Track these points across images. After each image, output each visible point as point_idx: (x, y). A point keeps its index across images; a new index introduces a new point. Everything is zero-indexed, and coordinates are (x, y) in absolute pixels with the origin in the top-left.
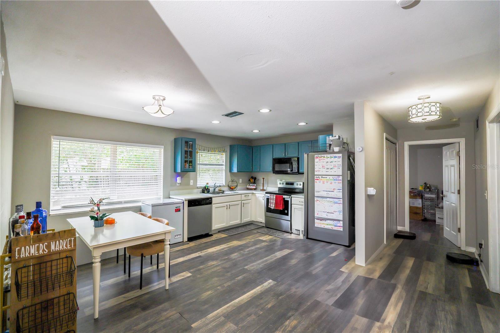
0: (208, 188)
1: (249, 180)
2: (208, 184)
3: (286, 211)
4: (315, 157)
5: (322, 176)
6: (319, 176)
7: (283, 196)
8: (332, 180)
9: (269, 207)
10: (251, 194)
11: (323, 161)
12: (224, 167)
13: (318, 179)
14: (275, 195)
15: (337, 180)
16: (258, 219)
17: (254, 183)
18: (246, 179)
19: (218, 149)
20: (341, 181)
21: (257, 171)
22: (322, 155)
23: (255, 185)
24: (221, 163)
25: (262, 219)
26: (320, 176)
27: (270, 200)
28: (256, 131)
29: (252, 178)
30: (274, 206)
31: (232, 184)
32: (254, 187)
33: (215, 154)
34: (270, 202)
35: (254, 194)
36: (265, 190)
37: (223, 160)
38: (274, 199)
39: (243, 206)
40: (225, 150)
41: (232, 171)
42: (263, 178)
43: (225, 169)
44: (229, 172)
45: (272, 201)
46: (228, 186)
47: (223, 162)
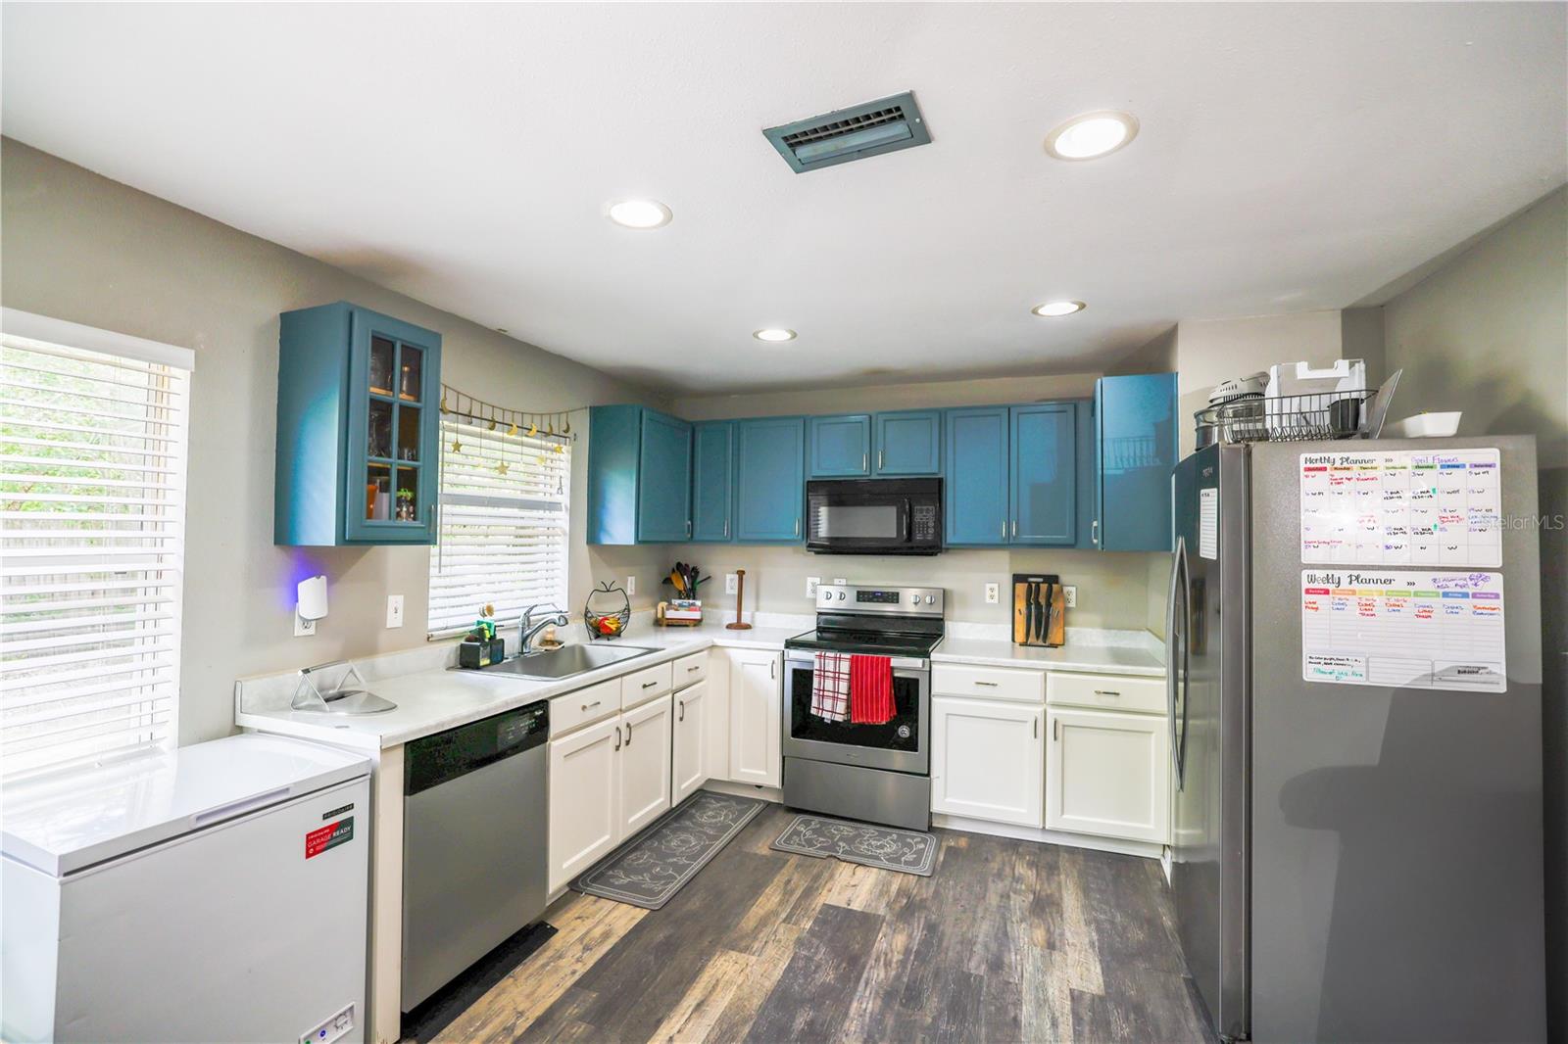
0: (492, 638)
1: (667, 581)
2: (490, 610)
3: (904, 731)
4: (1303, 465)
5: (1355, 573)
6: (1337, 573)
7: (889, 660)
8: (1426, 594)
9: (813, 711)
10: (705, 652)
11: (1364, 486)
12: (562, 519)
13: (1327, 592)
14: (848, 656)
15: (1465, 595)
16: (743, 770)
17: (691, 593)
18: (653, 576)
19: (537, 419)
20: (1500, 603)
21: (720, 538)
22: (1353, 456)
23: (698, 603)
24: (548, 499)
25: (763, 773)
26: (1344, 575)
27: (816, 680)
28: (775, 335)
29: (681, 569)
30: (841, 707)
31: (597, 602)
32: (696, 615)
33: (522, 444)
34: (814, 691)
35: (715, 650)
36: (748, 627)
37: (557, 480)
38: (841, 676)
39: (681, 719)
40: (567, 431)
41: (606, 541)
42: (743, 572)
43: (568, 532)
44: (587, 543)
45: (829, 684)
46: (586, 615)
47: (558, 493)
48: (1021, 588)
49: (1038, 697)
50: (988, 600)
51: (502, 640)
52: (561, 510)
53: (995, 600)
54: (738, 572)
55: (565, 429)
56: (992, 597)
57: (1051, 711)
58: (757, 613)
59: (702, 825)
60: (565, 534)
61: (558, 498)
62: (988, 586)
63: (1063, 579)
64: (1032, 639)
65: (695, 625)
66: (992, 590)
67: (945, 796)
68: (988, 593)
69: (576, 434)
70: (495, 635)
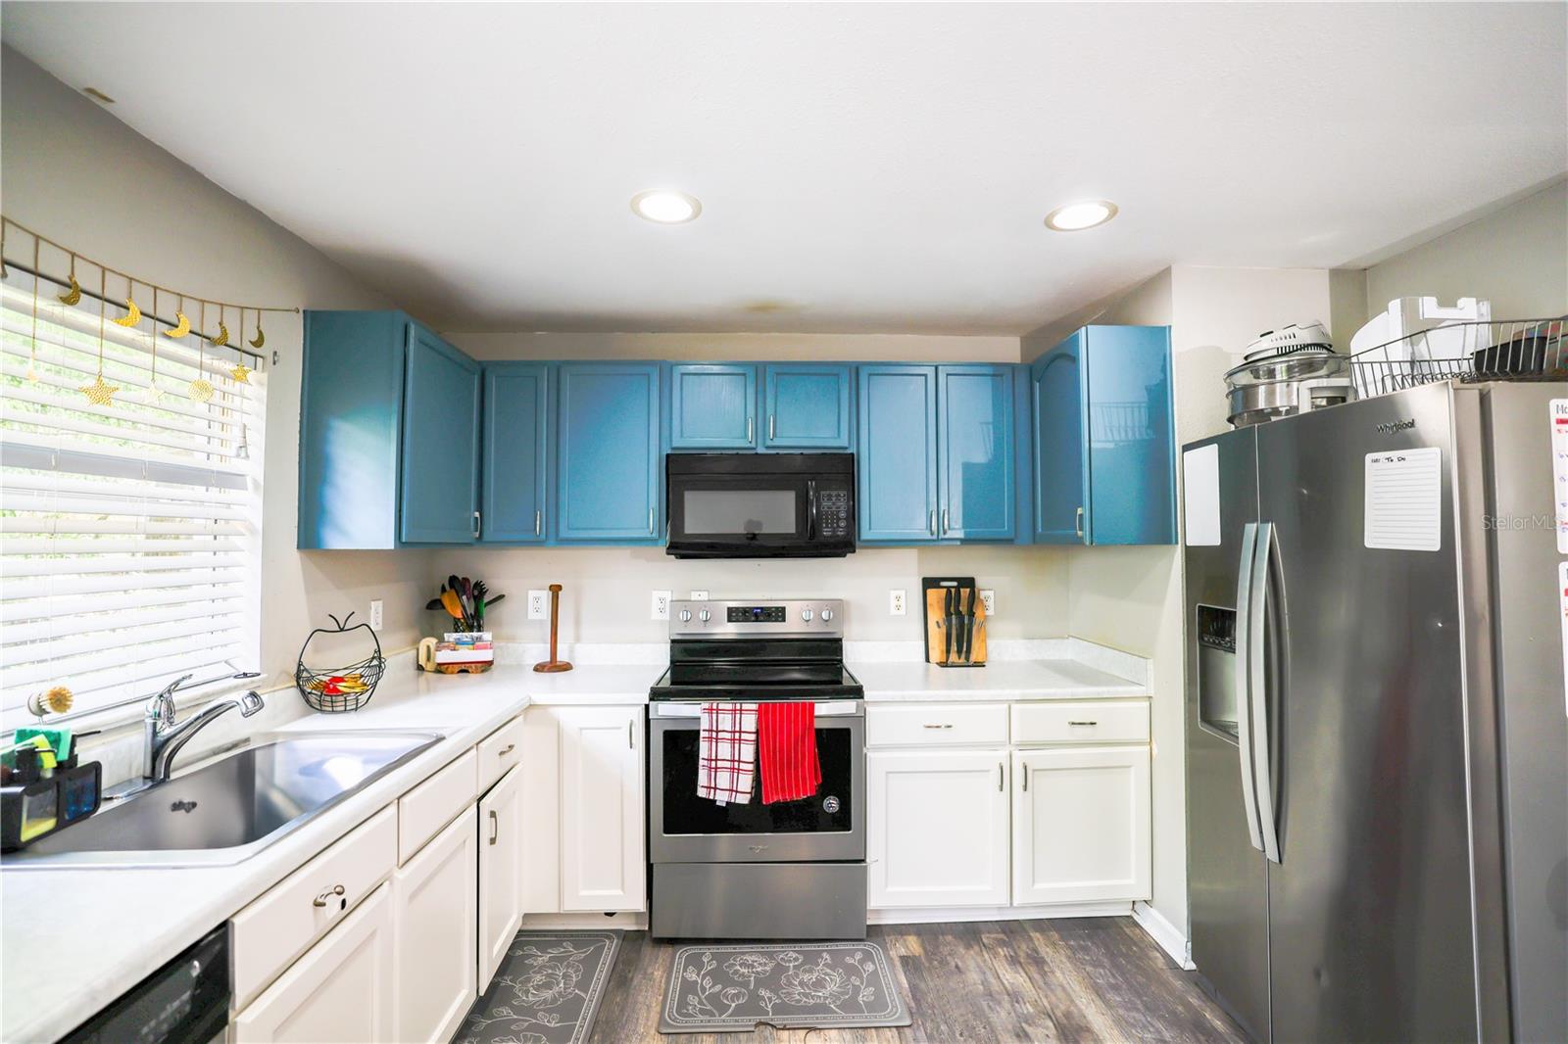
1: (435, 605)
3: (832, 804)
4: (1553, 415)
7: (812, 706)
9: (702, 793)
10: (520, 719)
14: (753, 705)
16: (584, 893)
17: (474, 622)
19: (192, 307)
21: (529, 537)
23: (487, 636)
24: (215, 464)
25: (616, 891)
27: (704, 745)
29: (457, 584)
30: (746, 782)
31: (316, 650)
32: (485, 655)
33: (154, 350)
34: (701, 762)
35: (535, 712)
36: (566, 667)
37: (237, 432)
38: (744, 736)
39: (493, 841)
40: (259, 343)
41: (334, 541)
42: (559, 587)
43: (259, 526)
44: (298, 548)
45: (725, 750)
46: (298, 677)
47: (238, 456)
48: (934, 595)
49: (1004, 738)
50: (894, 611)
51: (95, 768)
52: (245, 488)
53: (902, 612)
54: (551, 587)
55: (255, 338)
56: (898, 608)
57: (1017, 754)
58: (578, 645)
59: (530, 1011)
60: (252, 531)
61: (236, 465)
62: (894, 594)
63: (979, 583)
64: (954, 657)
65: (483, 671)
66: (898, 598)
67: (886, 886)
68: (894, 602)
69: (275, 353)
70: (73, 757)
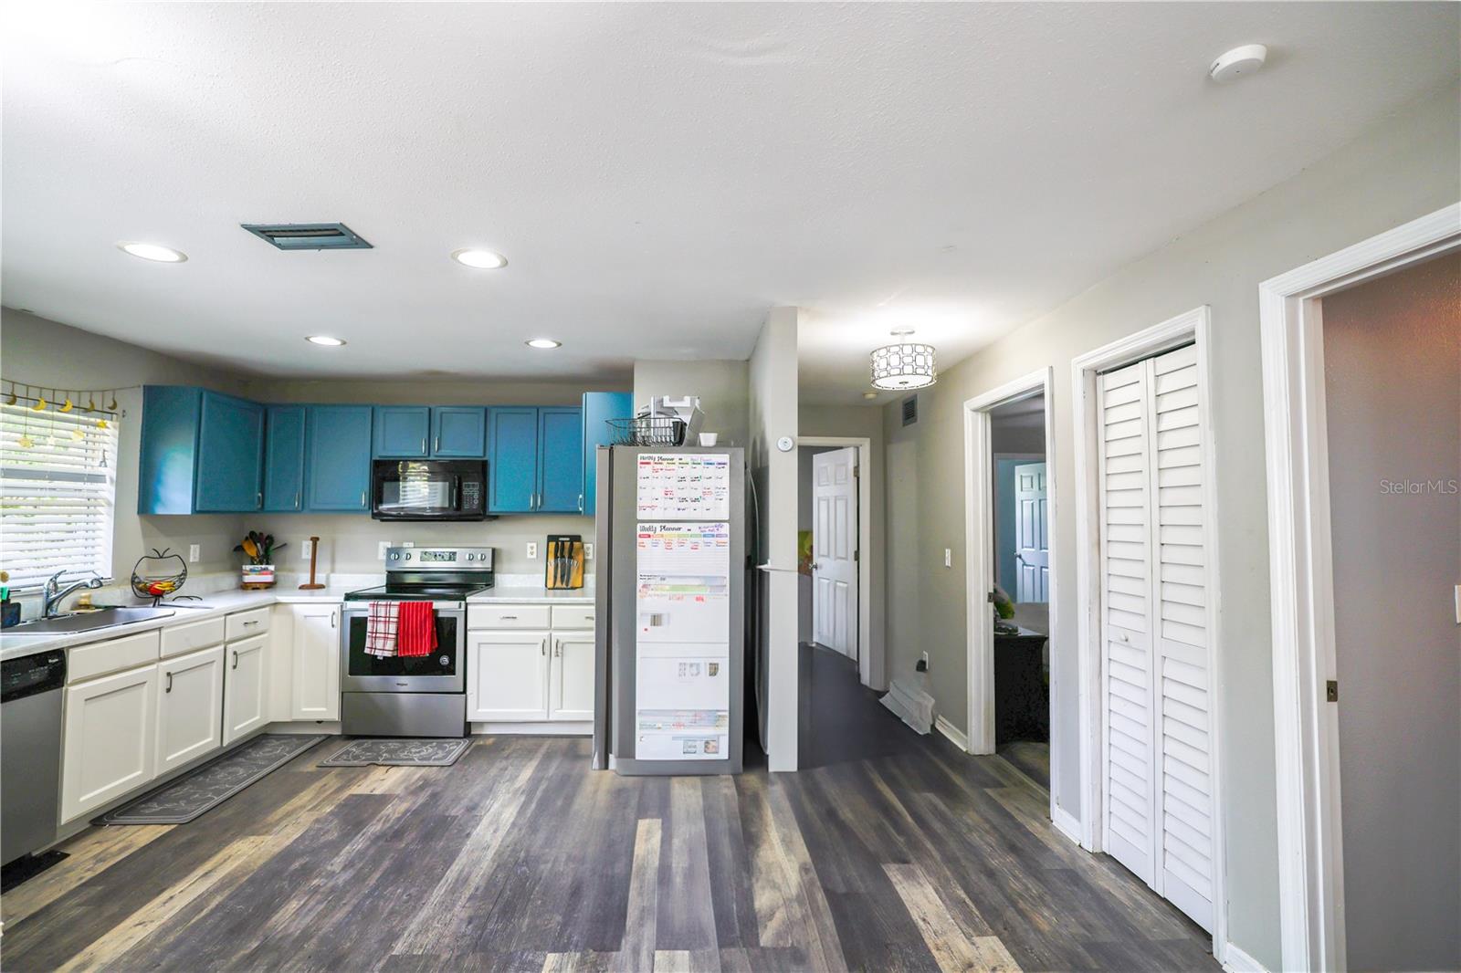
1: (239, 549)
2: (4, 576)
3: (445, 660)
4: (639, 461)
5: (663, 524)
6: (655, 525)
7: (431, 604)
8: (696, 536)
9: (367, 651)
10: (267, 609)
11: (669, 474)
12: (107, 491)
13: (649, 536)
14: (397, 603)
15: (713, 536)
16: (304, 709)
17: (265, 558)
18: (221, 542)
19: (74, 396)
20: (727, 540)
21: (292, 508)
22: (664, 456)
23: (272, 568)
24: (88, 470)
25: (324, 709)
26: (658, 526)
27: (369, 625)
28: (326, 341)
29: (254, 537)
30: (390, 645)
31: (149, 569)
32: (269, 578)
33: (53, 418)
34: (368, 634)
35: (279, 607)
36: (322, 587)
37: (101, 454)
38: (391, 619)
39: (235, 667)
40: (114, 406)
41: (160, 510)
42: (318, 539)
43: (113, 501)
44: (138, 513)
45: (381, 627)
46: (133, 582)
47: (100, 466)
48: (552, 545)
49: (546, 625)
50: (529, 556)
51: (19, 605)
52: (105, 482)
53: (534, 556)
54: (312, 539)
55: (111, 404)
56: (532, 554)
57: (554, 634)
58: (332, 575)
59: (255, 759)
60: (109, 504)
61: (102, 471)
62: (529, 545)
63: (584, 538)
64: (558, 584)
65: (266, 588)
66: (532, 548)
67: (478, 708)
68: (529, 551)
69: (124, 411)
70: (8, 600)
